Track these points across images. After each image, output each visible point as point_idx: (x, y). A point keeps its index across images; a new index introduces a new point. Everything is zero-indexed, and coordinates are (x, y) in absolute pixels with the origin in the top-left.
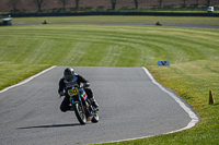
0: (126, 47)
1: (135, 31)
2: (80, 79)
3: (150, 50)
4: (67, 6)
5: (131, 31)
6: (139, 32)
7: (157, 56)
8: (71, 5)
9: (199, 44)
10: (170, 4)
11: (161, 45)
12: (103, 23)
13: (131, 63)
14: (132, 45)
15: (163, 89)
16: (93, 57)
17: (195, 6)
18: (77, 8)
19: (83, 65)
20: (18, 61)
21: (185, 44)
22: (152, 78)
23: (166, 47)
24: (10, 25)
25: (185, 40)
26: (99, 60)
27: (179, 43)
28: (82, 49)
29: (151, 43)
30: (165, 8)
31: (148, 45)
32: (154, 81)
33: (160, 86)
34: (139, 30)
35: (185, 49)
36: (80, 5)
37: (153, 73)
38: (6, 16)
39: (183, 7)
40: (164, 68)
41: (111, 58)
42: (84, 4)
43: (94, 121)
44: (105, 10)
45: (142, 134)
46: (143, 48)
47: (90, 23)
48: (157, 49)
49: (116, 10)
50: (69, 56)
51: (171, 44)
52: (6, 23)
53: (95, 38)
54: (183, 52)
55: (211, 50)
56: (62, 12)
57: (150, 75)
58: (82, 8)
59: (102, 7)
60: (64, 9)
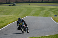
0: (46, 11)
1: (48, 7)
2: (23, 21)
3: (52, 12)
5: (47, 7)
7: (54, 14)
11: (55, 11)
12: (40, 5)
13: (47, 16)
14: (47, 11)
15: (56, 22)
16: (37, 14)
18: (33, 1)
19: (34, 16)
20: (17, 15)
22: (53, 20)
24: (15, 5)
26: (39, 15)
28: (34, 12)
29: (53, 10)
30: (56, 1)
31: (52, 11)
32: (53, 21)
33: (55, 22)
37: (53, 18)
38: (14, 3)
40: (56, 17)
41: (42, 14)
43: (28, 32)
44: (40, 2)
45: (50, 34)
46: (50, 12)
47: (36, 5)
48: (54, 12)
49: (43, 2)
50: (31, 14)
52: (14, 5)
53: (38, 9)
56: (29, 2)
57: (52, 19)
58: (34, 1)
59: (39, 1)
60: (29, 1)
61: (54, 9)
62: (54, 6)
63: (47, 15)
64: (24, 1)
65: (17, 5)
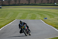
0: (33, 14)
1: (35, 10)
3: (39, 15)
4: (17, 3)
6: (36, 10)
7: (41, 17)
8: (18, 3)
9: (52, 13)
10: (44, 2)
11: (42, 14)
12: (26, 8)
16: (24, 17)
17: (51, 3)
18: (19, 4)
21: (49, 13)
23: (44, 14)
24: (1, 8)
25: (48, 12)
26: (26, 18)
27: (47, 13)
28: (21, 15)
29: (39, 13)
31: (39, 14)
34: (36, 9)
35: (48, 15)
36: (20, 3)
39: (48, 3)
41: (29, 17)
42: (21, 2)
46: (37, 15)
47: (23, 8)
48: (41, 15)
49: (30, 4)
50: (17, 17)
51: (45, 13)
53: (24, 12)
54: (48, 16)
55: (55, 15)
58: (21, 4)
59: (26, 3)
60: (16, 4)
61: (41, 11)
62: (41, 8)
63: (34, 18)
64: (10, 4)
65: (3, 8)
